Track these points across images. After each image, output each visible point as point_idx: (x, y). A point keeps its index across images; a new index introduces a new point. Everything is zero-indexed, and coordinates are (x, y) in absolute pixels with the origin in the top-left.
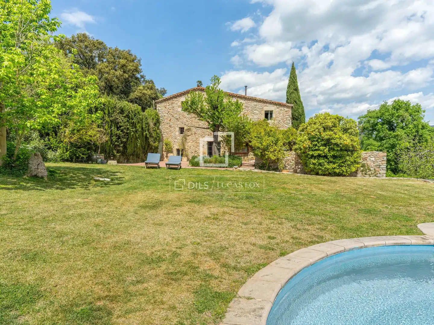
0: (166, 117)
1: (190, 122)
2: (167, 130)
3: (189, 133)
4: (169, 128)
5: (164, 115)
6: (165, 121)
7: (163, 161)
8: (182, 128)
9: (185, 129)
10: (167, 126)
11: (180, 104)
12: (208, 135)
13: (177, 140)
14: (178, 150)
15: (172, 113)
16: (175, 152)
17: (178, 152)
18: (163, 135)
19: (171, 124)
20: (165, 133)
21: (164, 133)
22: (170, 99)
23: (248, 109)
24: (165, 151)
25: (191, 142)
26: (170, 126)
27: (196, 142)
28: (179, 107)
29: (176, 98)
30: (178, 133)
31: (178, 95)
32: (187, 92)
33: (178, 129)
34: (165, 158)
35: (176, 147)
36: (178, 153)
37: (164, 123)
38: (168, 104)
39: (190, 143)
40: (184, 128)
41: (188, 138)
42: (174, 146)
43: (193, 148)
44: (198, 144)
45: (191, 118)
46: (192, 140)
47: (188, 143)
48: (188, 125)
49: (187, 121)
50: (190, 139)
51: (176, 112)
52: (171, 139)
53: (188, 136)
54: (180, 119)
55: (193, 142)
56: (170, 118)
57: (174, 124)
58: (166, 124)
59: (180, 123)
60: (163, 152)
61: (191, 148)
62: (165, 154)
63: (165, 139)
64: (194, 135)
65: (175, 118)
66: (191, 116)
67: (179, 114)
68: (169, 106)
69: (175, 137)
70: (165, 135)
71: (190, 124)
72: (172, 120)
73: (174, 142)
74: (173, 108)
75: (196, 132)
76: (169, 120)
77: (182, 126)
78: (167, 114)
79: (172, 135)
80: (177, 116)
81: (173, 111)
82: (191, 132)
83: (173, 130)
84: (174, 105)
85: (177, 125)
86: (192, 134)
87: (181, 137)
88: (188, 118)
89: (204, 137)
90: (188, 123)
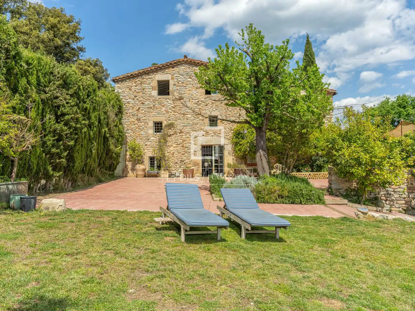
0: (131, 105)
1: (173, 113)
2: (133, 126)
3: (171, 132)
4: (136, 122)
5: (128, 101)
6: (130, 111)
7: (126, 176)
8: (158, 123)
9: (163, 125)
10: (133, 120)
11: (155, 84)
12: (203, 135)
13: (149, 143)
14: (152, 159)
16: (147, 162)
17: (151, 162)
18: (127, 134)
19: (140, 115)
20: (130, 131)
21: (128, 130)
22: (139, 76)
24: (130, 161)
25: (174, 145)
26: (139, 120)
27: (183, 146)
28: (153, 89)
29: (148, 74)
30: (151, 131)
31: (151, 70)
32: (167, 65)
33: (151, 124)
34: (130, 172)
35: (148, 153)
36: (151, 164)
37: (127, 113)
38: (134, 84)
39: (172, 148)
40: (161, 123)
41: (169, 139)
42: (146, 153)
43: (178, 155)
44: (186, 150)
45: (173, 107)
46: (177, 143)
47: (169, 148)
48: (169, 119)
49: (167, 112)
50: (172, 142)
51: (148, 98)
52: (140, 140)
53: (170, 136)
54: (155, 109)
55: (178, 146)
56: (138, 107)
57: (145, 117)
58: (131, 116)
59: (156, 115)
60: (127, 162)
61: (174, 155)
62: (129, 164)
63: (129, 140)
64: (179, 135)
65: (147, 106)
66: (173, 104)
67: (153, 100)
68: (135, 88)
69: (147, 137)
70: (130, 134)
71: (173, 117)
72: (142, 110)
73: (146, 145)
74: (143, 90)
75: (183, 130)
76: (137, 110)
77: (158, 119)
78: (134, 99)
79: (142, 134)
80: (151, 103)
81: (143, 95)
82: (173, 129)
83: (143, 127)
84: (144, 85)
85: (150, 118)
86: (176, 133)
87: (157, 138)
88: (169, 107)
89: (196, 138)
90: (168, 114)
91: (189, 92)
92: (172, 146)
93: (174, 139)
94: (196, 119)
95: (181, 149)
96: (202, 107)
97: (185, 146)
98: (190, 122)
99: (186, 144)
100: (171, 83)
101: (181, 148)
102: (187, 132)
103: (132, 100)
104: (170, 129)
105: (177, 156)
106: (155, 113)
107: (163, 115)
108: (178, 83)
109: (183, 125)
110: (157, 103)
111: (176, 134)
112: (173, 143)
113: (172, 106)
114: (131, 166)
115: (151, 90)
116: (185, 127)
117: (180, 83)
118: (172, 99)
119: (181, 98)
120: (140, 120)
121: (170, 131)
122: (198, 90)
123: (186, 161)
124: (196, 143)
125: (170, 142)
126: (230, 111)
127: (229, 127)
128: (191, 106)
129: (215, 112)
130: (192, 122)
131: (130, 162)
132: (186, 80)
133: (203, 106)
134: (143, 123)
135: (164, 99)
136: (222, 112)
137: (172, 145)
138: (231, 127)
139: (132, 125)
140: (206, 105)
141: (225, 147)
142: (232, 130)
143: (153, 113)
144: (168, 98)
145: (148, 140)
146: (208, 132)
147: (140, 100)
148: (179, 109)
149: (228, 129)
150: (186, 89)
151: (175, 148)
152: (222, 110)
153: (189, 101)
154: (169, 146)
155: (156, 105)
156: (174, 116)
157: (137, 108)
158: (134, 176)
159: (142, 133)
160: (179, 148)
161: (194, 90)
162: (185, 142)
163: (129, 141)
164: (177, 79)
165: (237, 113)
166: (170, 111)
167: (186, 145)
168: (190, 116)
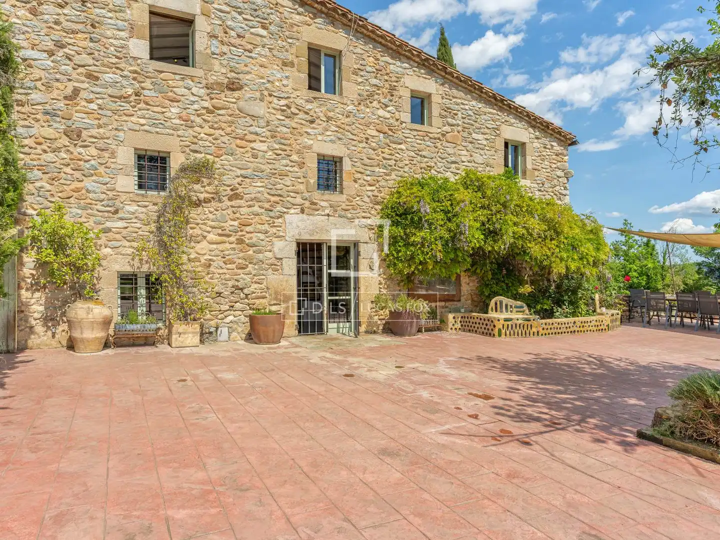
0: (37, 73)
1: (207, 130)
2: (50, 157)
3: (201, 191)
4: (65, 141)
7: (21, 347)
8: (152, 159)
9: (173, 166)
10: (48, 132)
12: (302, 211)
13: (120, 224)
14: (127, 280)
15: (85, 59)
16: (110, 290)
17: (125, 290)
19: (79, 119)
23: (454, 122)
24: (36, 287)
25: (211, 237)
27: (240, 241)
28: (132, 29)
30: (128, 182)
33: (126, 157)
34: (39, 329)
35: (115, 260)
36: (125, 299)
39: (204, 244)
40: (165, 160)
42: (105, 257)
43: (225, 271)
44: (251, 252)
45: (209, 111)
46: (220, 231)
47: (193, 244)
48: (193, 147)
49: (189, 124)
50: (205, 224)
51: (114, 60)
52: (79, 211)
53: (198, 204)
54: (142, 105)
55: (224, 238)
56: (70, 86)
57: (100, 126)
58: (38, 116)
59: (146, 127)
60: (23, 292)
61: (212, 269)
62: (33, 301)
63: (32, 206)
64: (229, 203)
65: (110, 91)
66: (207, 98)
67: (135, 72)
68: (59, 11)
69: (110, 203)
70: (38, 184)
71: (208, 144)
72: (90, 101)
73: (107, 230)
74: (93, 26)
75: (240, 190)
76: (66, 98)
77: (154, 144)
78: (51, 53)
79: (88, 191)
80: (125, 83)
81: (91, 44)
82: (209, 184)
83: (93, 162)
84: (98, 11)
85: (121, 134)
86: (216, 197)
87: (151, 207)
88: (196, 106)
89: (281, 217)
90: (190, 131)
91: (262, 70)
92: (205, 237)
93: (211, 216)
94: (283, 158)
95: (234, 249)
96: (299, 126)
97: (247, 241)
98: (263, 167)
99: (250, 235)
100: (202, 26)
101: (233, 246)
102: (253, 196)
103: (45, 55)
104: (198, 181)
105: (221, 271)
106: (143, 121)
107: (171, 132)
108: (226, 33)
109: (243, 172)
110: (148, 84)
111: (220, 201)
112: (209, 229)
113: (206, 104)
114: (42, 308)
115: (123, 34)
116: (248, 180)
117: (233, 33)
118: (204, 82)
119: (233, 86)
120: (79, 136)
121: (197, 187)
122: (288, 71)
123: (252, 289)
124: (281, 234)
125: (198, 224)
126: (374, 150)
127: (370, 194)
128: (267, 115)
129: (335, 146)
130: (270, 166)
131: (38, 290)
132: (252, 30)
133: (304, 122)
134: (94, 152)
135: (177, 77)
136: (355, 148)
137: (205, 234)
138: (376, 193)
139: (45, 151)
140: (312, 122)
141: (362, 248)
142: (378, 203)
143: (132, 119)
144: (192, 78)
145: (116, 212)
146: (315, 204)
147: (77, 59)
148: (230, 118)
149: (366, 199)
150: (251, 57)
151: (215, 246)
152: (354, 143)
153: (262, 100)
154: (191, 239)
155: (146, 92)
156: (210, 138)
157: (69, 91)
158: (54, 343)
159: (88, 183)
160: (227, 246)
161: (276, 67)
162: (248, 229)
163: (30, 211)
164: (220, 18)
165: (390, 157)
166: (198, 120)
167: (251, 238)
168: (263, 147)
